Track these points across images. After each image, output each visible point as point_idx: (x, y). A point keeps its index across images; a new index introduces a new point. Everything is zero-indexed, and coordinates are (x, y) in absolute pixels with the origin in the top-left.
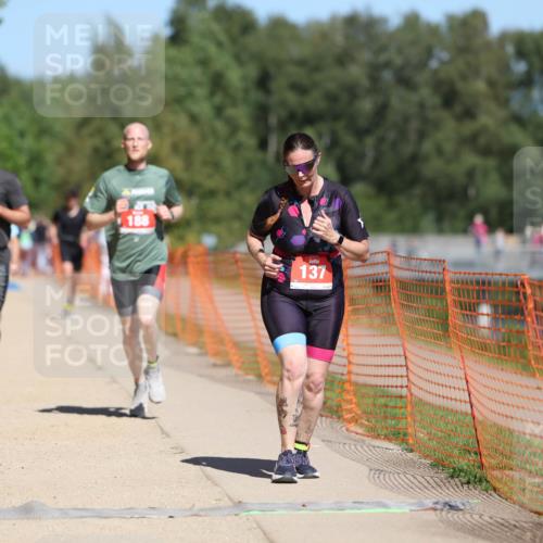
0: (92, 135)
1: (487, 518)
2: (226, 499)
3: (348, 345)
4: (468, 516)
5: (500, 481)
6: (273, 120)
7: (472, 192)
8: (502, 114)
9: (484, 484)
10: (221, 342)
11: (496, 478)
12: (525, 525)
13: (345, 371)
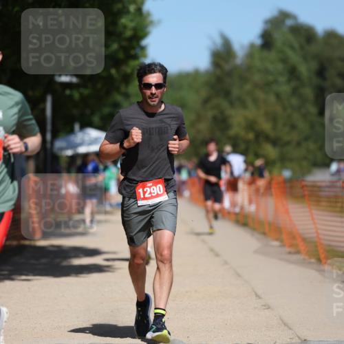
2: (296, 338)
10: (294, 238)
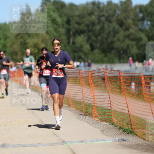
0: (20, 38)
1: (134, 143)
2: (60, 140)
3: (94, 95)
4: (128, 143)
5: (138, 132)
6: (71, 33)
7: (128, 51)
8: (136, 28)
9: (133, 133)
11: (136, 132)
12: (145, 145)
13: (93, 103)
